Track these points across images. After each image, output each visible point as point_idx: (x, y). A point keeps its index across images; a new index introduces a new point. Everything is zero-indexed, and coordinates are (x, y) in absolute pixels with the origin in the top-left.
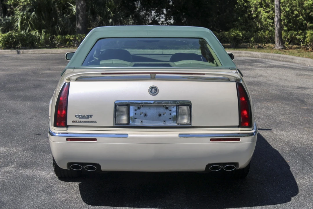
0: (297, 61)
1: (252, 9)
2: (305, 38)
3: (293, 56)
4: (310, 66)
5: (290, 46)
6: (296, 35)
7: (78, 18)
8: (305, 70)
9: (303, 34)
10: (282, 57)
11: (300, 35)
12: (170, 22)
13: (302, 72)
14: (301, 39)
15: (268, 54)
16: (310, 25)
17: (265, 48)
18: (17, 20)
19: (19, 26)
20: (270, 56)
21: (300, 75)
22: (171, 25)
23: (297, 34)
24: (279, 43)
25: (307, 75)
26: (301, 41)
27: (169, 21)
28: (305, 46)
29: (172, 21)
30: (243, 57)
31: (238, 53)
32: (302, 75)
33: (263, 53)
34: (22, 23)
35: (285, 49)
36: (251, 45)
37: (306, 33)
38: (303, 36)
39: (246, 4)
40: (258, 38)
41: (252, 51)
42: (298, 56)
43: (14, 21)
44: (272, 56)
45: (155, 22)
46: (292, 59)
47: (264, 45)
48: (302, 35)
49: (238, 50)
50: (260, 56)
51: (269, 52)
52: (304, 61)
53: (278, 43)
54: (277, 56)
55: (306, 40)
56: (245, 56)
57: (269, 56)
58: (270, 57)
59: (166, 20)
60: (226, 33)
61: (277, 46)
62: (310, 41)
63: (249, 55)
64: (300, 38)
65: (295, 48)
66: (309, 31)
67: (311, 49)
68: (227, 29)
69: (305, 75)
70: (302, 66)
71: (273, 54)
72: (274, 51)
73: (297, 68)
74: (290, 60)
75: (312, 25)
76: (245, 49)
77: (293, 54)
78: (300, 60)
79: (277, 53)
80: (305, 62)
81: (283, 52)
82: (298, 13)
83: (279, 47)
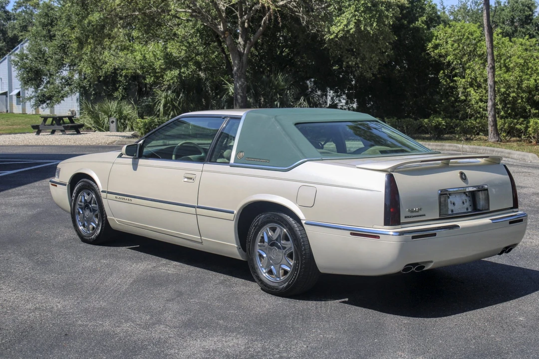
0: (515, 156)
1: (460, 90)
2: (527, 127)
3: (510, 149)
4: (531, 162)
5: (508, 138)
6: (515, 125)
7: (237, 100)
8: (524, 167)
9: (525, 122)
10: (497, 151)
11: (520, 124)
12: (352, 107)
13: (520, 169)
14: (521, 130)
15: (478, 147)
16: (535, 111)
17: (475, 140)
18: (160, 102)
19: (162, 110)
20: (481, 149)
21: (517, 173)
22: (354, 110)
23: (517, 123)
24: (494, 134)
25: (526, 172)
26: (522, 132)
27: (351, 105)
28: (528, 137)
29: (355, 106)
30: (447, 150)
31: (440, 146)
32: (520, 172)
33: (472, 146)
34: (165, 106)
35: (501, 141)
36: (457, 136)
37: (529, 122)
38: (525, 126)
39: (451, 84)
40: (466, 127)
41: (458, 143)
42: (517, 150)
43: (156, 103)
44: (483, 150)
45: (334, 106)
46: (509, 153)
47: (474, 136)
48: (524, 124)
49: (440, 142)
50: (468, 150)
51: (480, 145)
52: (524, 155)
53: (492, 134)
54: (490, 150)
55: (528, 131)
56: (449, 150)
57: (479, 149)
58: (482, 151)
59: (347, 103)
60: (426, 120)
61: (491, 137)
62: (533, 132)
63: (455, 148)
64: (520, 128)
65: (514, 141)
66: (533, 120)
67: (535, 143)
68: (427, 116)
69: (523, 172)
70: (521, 162)
71: (485, 148)
72: (487, 144)
73: (515, 164)
74: (507, 155)
75: (537, 111)
76: (449, 141)
77: (511, 148)
78: (519, 155)
79: (491, 146)
80: (526, 158)
81: (498, 145)
82: (516, 95)
83: (493, 140)
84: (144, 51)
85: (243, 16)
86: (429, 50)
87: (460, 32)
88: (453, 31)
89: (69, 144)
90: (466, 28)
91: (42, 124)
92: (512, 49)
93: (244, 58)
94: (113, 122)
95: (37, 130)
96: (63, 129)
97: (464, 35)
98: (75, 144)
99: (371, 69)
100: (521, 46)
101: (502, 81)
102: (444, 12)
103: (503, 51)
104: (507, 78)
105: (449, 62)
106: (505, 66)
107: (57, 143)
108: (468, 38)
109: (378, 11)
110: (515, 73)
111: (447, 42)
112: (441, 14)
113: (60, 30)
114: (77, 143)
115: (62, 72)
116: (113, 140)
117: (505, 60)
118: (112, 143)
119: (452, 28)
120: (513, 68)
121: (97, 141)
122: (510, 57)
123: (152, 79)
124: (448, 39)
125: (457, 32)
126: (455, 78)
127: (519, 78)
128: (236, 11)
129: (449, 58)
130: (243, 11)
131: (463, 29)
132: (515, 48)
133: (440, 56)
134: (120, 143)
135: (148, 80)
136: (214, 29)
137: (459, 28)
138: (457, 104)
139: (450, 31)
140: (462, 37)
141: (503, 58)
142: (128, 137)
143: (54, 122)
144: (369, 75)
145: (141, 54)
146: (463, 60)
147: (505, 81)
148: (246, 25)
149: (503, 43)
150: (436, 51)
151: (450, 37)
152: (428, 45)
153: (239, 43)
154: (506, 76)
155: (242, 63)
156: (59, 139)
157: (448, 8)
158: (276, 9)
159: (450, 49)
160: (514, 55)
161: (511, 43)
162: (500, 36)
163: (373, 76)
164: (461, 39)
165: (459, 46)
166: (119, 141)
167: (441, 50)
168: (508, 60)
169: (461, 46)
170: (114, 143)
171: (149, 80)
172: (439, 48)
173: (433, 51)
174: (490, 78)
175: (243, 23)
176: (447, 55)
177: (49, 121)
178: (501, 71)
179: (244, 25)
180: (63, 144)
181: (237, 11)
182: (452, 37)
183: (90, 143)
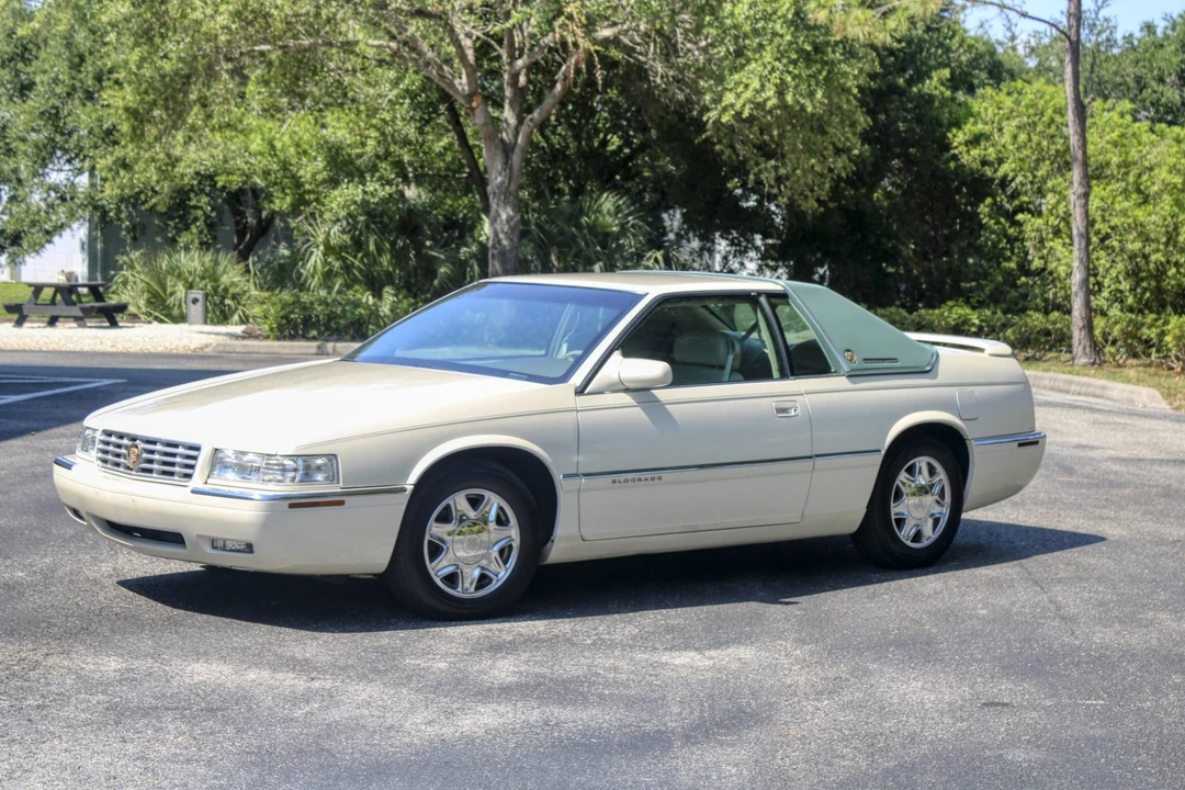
2: (1162, 334)
5: (1120, 358)
6: (1138, 328)
8: (1126, 414)
9: (1160, 323)
10: (1078, 384)
11: (1149, 328)
14: (1151, 340)
20: (1045, 379)
23: (1143, 323)
24: (1085, 348)
26: (1153, 346)
34: (323, 266)
35: (1101, 364)
37: (1167, 323)
38: (1158, 330)
39: (1010, 231)
40: (1026, 331)
43: (300, 258)
46: (1104, 388)
48: (1156, 327)
52: (1138, 393)
53: (1081, 348)
54: (1066, 381)
55: (1165, 343)
58: (1047, 382)
61: (1079, 355)
62: (1175, 345)
64: (1149, 336)
65: (1131, 366)
74: (1098, 392)
79: (1075, 373)
82: (1163, 259)
83: (1084, 360)
84: (270, 132)
85: (516, 59)
86: (956, 147)
87: (1032, 106)
88: (1018, 103)
89: (99, 348)
90: (1048, 97)
91: (29, 302)
92: (1155, 151)
93: (516, 158)
94: (195, 301)
95: (16, 316)
96: (80, 314)
97: (1042, 114)
98: (114, 350)
99: (812, 191)
100: (1175, 144)
101: (1129, 224)
102: (1014, 49)
103: (1134, 154)
104: (1142, 219)
105: (1005, 176)
106: (1139, 191)
107: (70, 347)
108: (1052, 121)
109: (826, 63)
110: (1162, 208)
111: (1000, 130)
112: (1005, 52)
113: (45, 72)
114: (120, 348)
115: (48, 174)
116: (204, 342)
117: (1140, 176)
118: (201, 348)
119: (1016, 95)
120: (1159, 194)
121: (167, 344)
122: (1151, 169)
123: (289, 199)
124: (1004, 123)
125: (1027, 107)
126: (1020, 217)
127: (1169, 219)
128: (498, 48)
129: (1005, 168)
130: (515, 49)
131: (1041, 98)
132: (1162, 148)
133: (984, 163)
134: (220, 348)
135: (277, 201)
136: (447, 89)
137: (1032, 97)
138: (1023, 279)
139: (1008, 102)
140: (1037, 119)
141: (1134, 171)
142: (236, 337)
143: (59, 297)
144: (810, 205)
145: (263, 140)
146: (1039, 174)
147: (1136, 225)
148: (522, 80)
149: (1134, 134)
150: (975, 152)
151: (1008, 118)
152: (955, 136)
153: (506, 121)
154: (1140, 214)
155: (511, 169)
156: (75, 339)
157: (1024, 37)
158: (592, 48)
159: (1011, 147)
160: (1159, 165)
161: (1154, 137)
162: (1129, 118)
163: (819, 206)
164: (1035, 124)
165: (1030, 140)
166: (218, 345)
167: (985, 149)
168: (1145, 178)
169: (1035, 138)
170: (207, 350)
171: (282, 203)
172: (983, 143)
173: (968, 151)
174: (1078, 219)
175: (515, 77)
176: (1001, 161)
177: (47, 294)
178: (1128, 201)
179: (517, 81)
180: (86, 348)
181: (501, 47)
182: (1014, 118)
183: (149, 347)
